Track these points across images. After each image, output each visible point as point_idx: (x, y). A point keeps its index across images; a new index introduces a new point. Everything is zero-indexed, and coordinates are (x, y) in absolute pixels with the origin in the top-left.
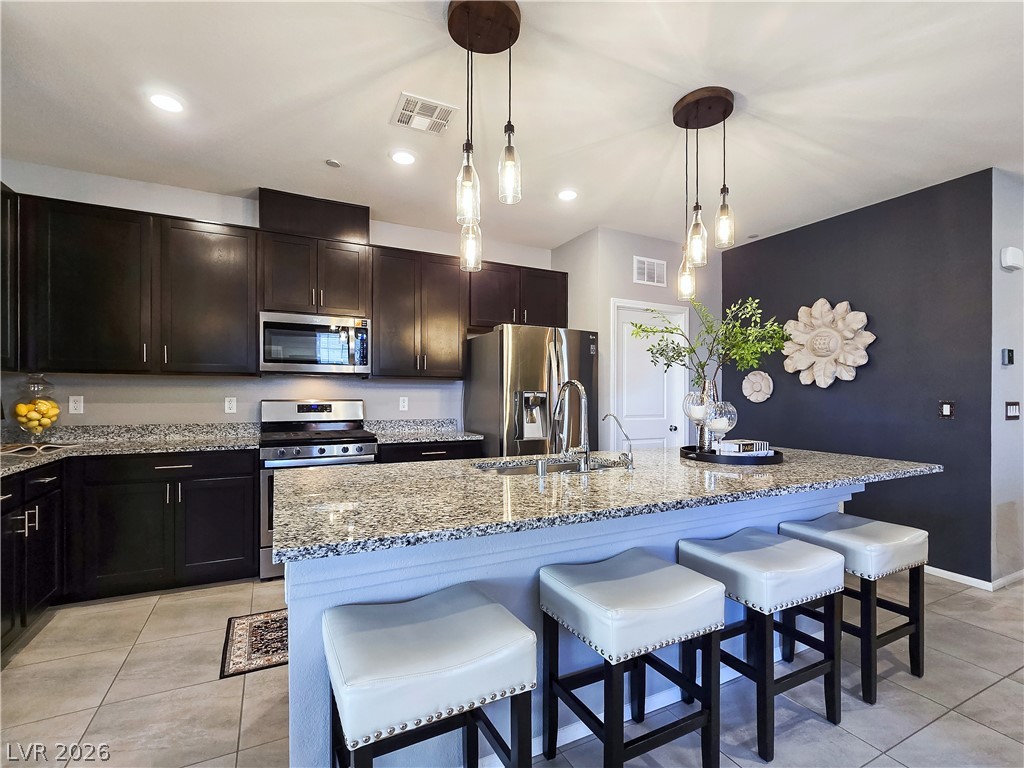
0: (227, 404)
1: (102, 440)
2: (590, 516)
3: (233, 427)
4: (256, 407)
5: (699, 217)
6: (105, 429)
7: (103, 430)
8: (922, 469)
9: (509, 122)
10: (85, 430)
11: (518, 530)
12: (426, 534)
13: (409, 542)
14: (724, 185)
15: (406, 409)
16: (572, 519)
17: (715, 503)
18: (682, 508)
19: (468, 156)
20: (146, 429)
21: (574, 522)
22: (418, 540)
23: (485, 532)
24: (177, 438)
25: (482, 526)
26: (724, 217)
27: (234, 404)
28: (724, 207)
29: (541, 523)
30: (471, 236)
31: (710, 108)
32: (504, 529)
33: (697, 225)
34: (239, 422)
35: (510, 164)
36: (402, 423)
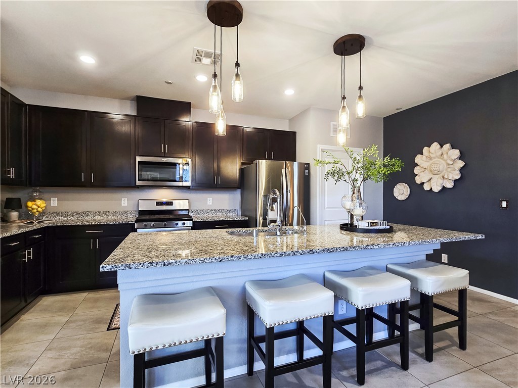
0: (122, 201)
1: (65, 219)
2: (260, 255)
3: (125, 212)
4: (137, 203)
5: (345, 103)
6: (66, 213)
7: (66, 214)
8: (470, 236)
9: (237, 61)
10: (58, 214)
11: (221, 261)
12: (173, 261)
13: (165, 265)
14: (360, 85)
15: (211, 204)
16: (250, 257)
17: (333, 251)
18: (313, 253)
19: (215, 80)
20: (85, 214)
21: (251, 258)
22: (169, 264)
23: (203, 261)
24: (99, 218)
25: (202, 259)
26: (360, 102)
27: (126, 201)
28: (360, 97)
29: (233, 258)
30: (220, 118)
31: (352, 45)
32: (213, 260)
33: (344, 107)
34: (128, 210)
35: (237, 82)
36: (209, 211)
